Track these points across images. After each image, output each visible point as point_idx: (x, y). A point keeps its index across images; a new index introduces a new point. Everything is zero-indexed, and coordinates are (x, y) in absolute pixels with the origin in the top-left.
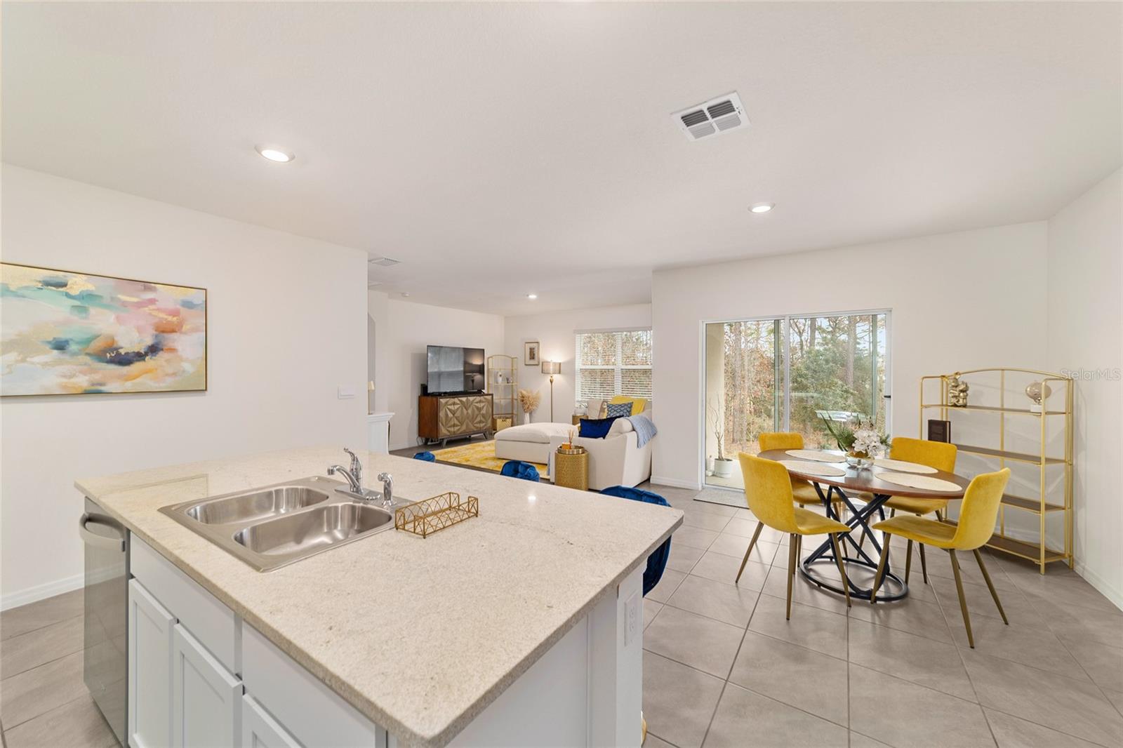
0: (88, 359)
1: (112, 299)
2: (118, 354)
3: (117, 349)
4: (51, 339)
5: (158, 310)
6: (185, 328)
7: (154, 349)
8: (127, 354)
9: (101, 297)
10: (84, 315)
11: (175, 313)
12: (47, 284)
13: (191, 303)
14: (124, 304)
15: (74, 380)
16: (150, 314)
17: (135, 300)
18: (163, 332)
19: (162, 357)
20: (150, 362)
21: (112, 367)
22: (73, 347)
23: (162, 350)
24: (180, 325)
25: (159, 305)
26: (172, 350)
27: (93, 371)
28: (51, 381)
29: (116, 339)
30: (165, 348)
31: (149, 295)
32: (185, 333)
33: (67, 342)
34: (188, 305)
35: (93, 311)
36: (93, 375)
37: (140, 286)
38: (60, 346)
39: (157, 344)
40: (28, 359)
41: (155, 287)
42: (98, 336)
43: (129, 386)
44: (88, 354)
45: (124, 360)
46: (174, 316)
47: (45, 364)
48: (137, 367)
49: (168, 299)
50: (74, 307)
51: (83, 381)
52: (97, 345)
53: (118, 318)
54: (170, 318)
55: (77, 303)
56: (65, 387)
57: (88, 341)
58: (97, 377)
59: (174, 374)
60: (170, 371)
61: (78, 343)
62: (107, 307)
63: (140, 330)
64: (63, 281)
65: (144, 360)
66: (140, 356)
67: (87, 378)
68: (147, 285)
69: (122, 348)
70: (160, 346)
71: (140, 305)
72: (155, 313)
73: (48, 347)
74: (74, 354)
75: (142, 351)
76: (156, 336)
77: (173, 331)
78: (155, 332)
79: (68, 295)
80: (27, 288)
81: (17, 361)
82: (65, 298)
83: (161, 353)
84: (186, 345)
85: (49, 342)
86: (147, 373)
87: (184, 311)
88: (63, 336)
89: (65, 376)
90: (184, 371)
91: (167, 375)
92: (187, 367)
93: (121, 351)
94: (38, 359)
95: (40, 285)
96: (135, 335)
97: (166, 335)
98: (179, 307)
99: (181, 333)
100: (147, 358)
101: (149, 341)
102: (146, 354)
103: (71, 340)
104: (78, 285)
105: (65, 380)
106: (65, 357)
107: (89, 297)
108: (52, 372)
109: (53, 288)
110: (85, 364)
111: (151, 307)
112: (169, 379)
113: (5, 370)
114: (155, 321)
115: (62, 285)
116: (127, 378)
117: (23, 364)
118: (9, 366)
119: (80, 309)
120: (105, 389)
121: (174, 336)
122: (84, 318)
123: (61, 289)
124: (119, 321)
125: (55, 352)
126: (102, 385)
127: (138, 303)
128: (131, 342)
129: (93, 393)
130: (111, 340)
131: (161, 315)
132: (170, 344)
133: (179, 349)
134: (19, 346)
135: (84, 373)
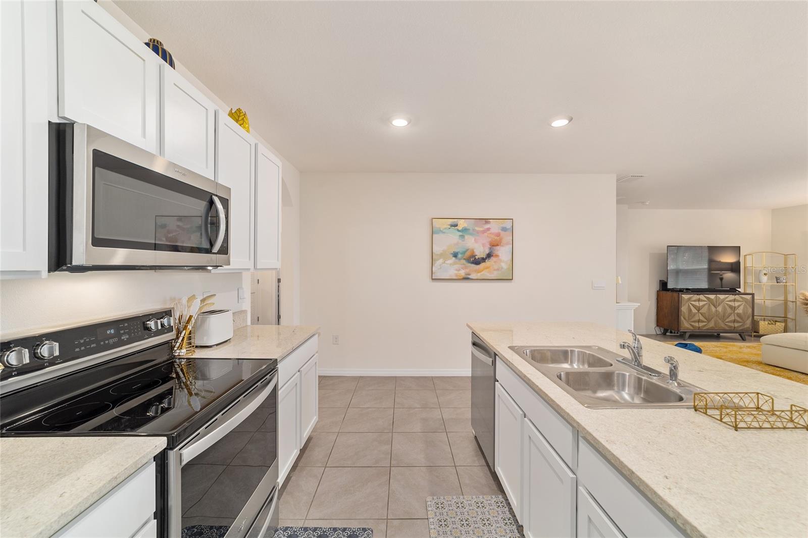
0: (464, 261)
1: (473, 230)
2: (475, 259)
3: (475, 256)
4: (452, 252)
5: (491, 233)
6: (503, 243)
7: (489, 256)
8: (479, 258)
9: (469, 229)
10: (463, 239)
11: (498, 235)
12: (452, 226)
13: (506, 228)
14: (478, 232)
15: (460, 272)
16: (488, 236)
17: (481, 229)
18: (493, 246)
19: (493, 259)
20: (488, 263)
21: (473, 265)
22: (460, 256)
24: (500, 241)
25: (491, 231)
26: (497, 256)
27: (466, 268)
28: (452, 272)
30: (494, 255)
31: (487, 226)
32: (503, 246)
33: (457, 253)
34: (504, 229)
35: (466, 237)
36: (466, 270)
37: (484, 221)
38: (455, 255)
39: (490, 252)
40: (446, 262)
41: (490, 221)
42: (467, 250)
43: (479, 276)
44: (464, 259)
45: (477, 262)
46: (498, 236)
47: (451, 264)
48: (483, 265)
49: (495, 227)
50: (460, 236)
51: (462, 273)
52: (468, 254)
53: (475, 240)
54: (496, 238)
55: (461, 234)
56: (456, 275)
57: (464, 253)
58: (467, 270)
59: (498, 270)
60: (496, 267)
61: (461, 254)
62: (471, 234)
63: (484, 245)
64: (455, 223)
65: (485, 262)
66: (483, 260)
67: (464, 271)
68: (487, 221)
69: (477, 255)
70: (492, 254)
71: (484, 232)
72: (490, 236)
73: (451, 256)
74: (460, 259)
75: (484, 257)
76: (490, 248)
77: (498, 245)
78: (489, 246)
79: (458, 230)
80: (446, 228)
81: (443, 263)
82: (457, 232)
83: (492, 257)
84: (503, 252)
85: (452, 254)
86: (486, 269)
87: (502, 233)
88: (456, 250)
89: (457, 270)
90: (502, 268)
91: (495, 270)
92: (504, 265)
93: (477, 257)
94: (449, 262)
95: (449, 227)
96: (482, 249)
97: (494, 247)
98: (500, 231)
99: (501, 246)
100: (486, 260)
101: (487, 251)
102: (486, 259)
103: (459, 252)
104: (462, 224)
105: (456, 272)
106: (457, 261)
107: (465, 230)
108: (452, 268)
109: (453, 227)
110: (464, 264)
111: (488, 232)
112: (495, 272)
113: (439, 267)
114: (490, 240)
115: (456, 225)
116: (478, 271)
117: (443, 264)
118: (440, 265)
119: (462, 237)
120: (470, 277)
121: (498, 248)
122: (463, 241)
123: (456, 228)
124: (476, 241)
125: (454, 258)
126: (469, 275)
127: (483, 231)
128: (480, 252)
129: (466, 279)
130: (473, 251)
131: (493, 236)
132: (496, 253)
133: (500, 255)
134: (443, 255)
135: (463, 268)
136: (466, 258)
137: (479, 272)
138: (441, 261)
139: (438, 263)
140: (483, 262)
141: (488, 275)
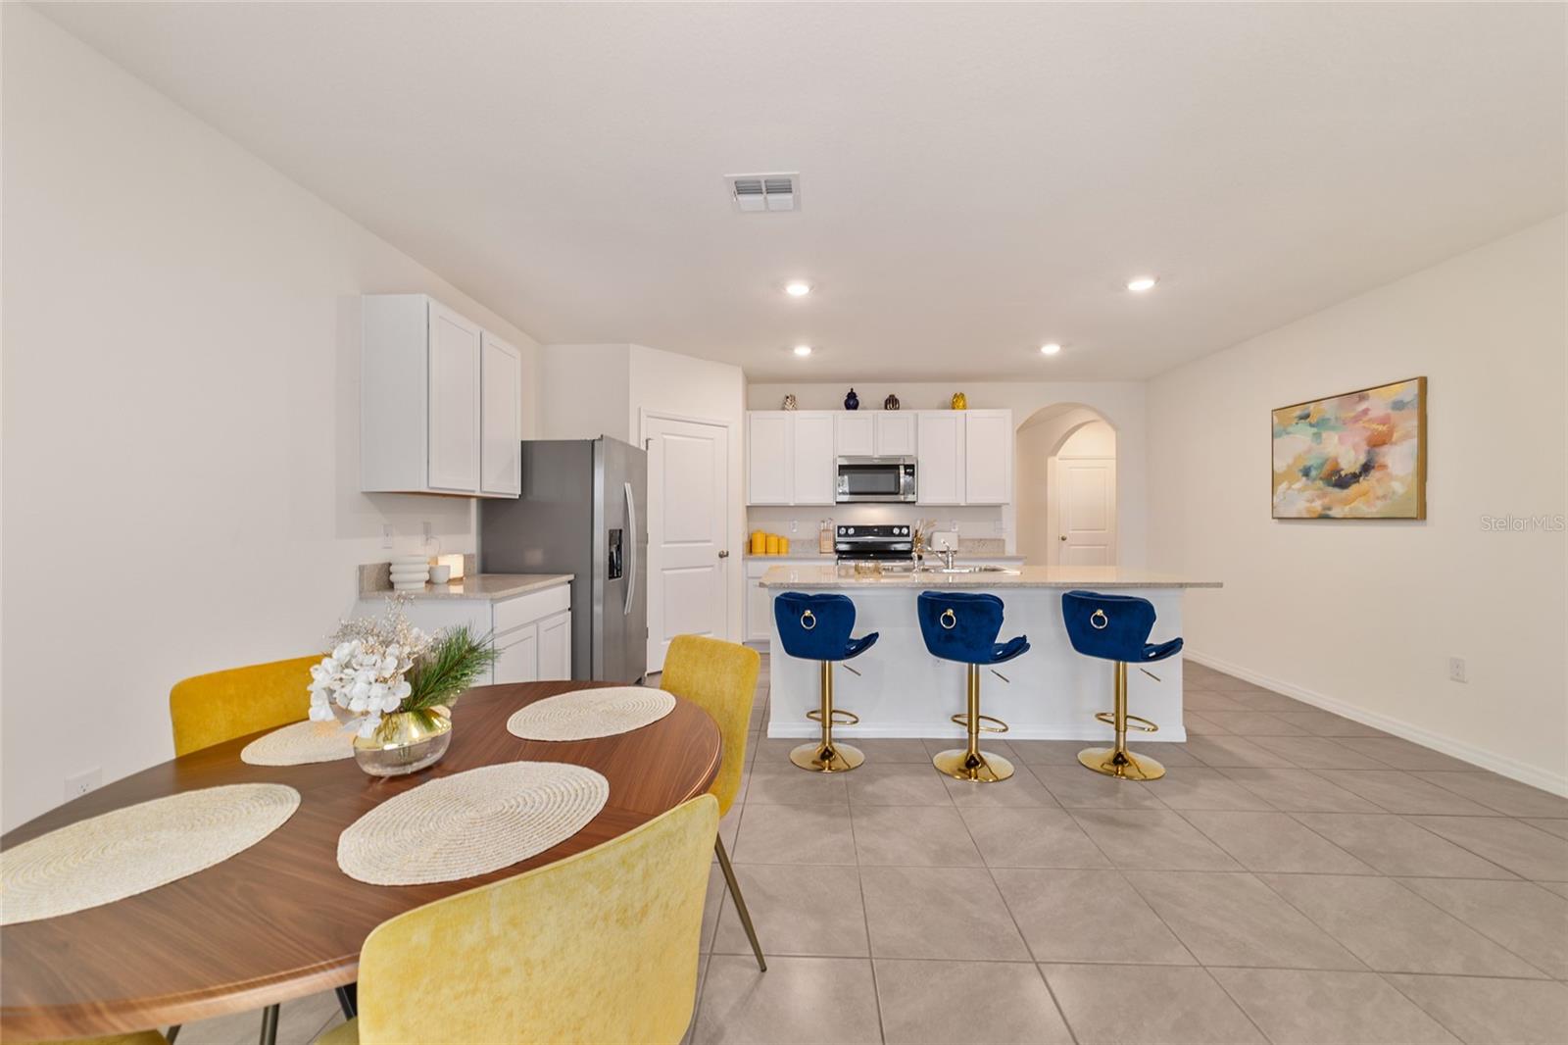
0: (1320, 483)
1: (1336, 418)
2: (1340, 476)
3: (1339, 471)
4: (1301, 468)
5: (1370, 420)
6: (1395, 436)
7: (1367, 468)
8: (1346, 475)
9: (1328, 420)
10: (1319, 441)
11: (1384, 420)
12: (1300, 418)
13: (1402, 401)
14: (1344, 422)
15: (1313, 504)
16: (1364, 427)
17: (1352, 414)
18: (1375, 446)
19: (1374, 475)
20: (1364, 484)
21: (1337, 490)
22: (1313, 473)
23: (1373, 467)
24: (1390, 433)
25: (1370, 414)
26: (1384, 467)
27: (1324, 495)
28: (1300, 505)
29: (1339, 460)
30: (1375, 465)
31: (1363, 406)
32: (1395, 444)
33: (1310, 468)
34: (1399, 405)
35: (1324, 435)
36: (1324, 500)
37: (1356, 397)
38: (1306, 473)
39: (1369, 461)
40: (1292, 486)
41: (1367, 395)
42: (1327, 460)
44: (1321, 478)
45: (1343, 482)
46: (1384, 425)
47: (1299, 490)
48: (1354, 488)
49: (1377, 405)
50: (1314, 434)
51: (1318, 505)
52: (1327, 468)
53: (1340, 439)
54: (1381, 428)
55: (1315, 430)
56: (1309, 511)
57: (1320, 466)
58: (1326, 501)
59: (1384, 497)
60: (1380, 492)
61: (1316, 468)
62: (1333, 428)
63: (1355, 447)
64: (1306, 412)
65: (1358, 481)
66: (1355, 477)
67: (1320, 502)
68: (1361, 395)
69: (1342, 470)
71: (1356, 419)
72: (1367, 425)
73: (1300, 474)
74: (1314, 480)
75: (1357, 472)
76: (1369, 452)
77: (1384, 443)
79: (1311, 425)
80: (1291, 425)
81: (1289, 489)
82: (1309, 428)
83: (1372, 472)
84: (1399, 460)
85: (1301, 470)
86: (1360, 496)
87: (1395, 415)
88: (1308, 464)
89: (1308, 501)
90: (1394, 493)
91: (1378, 498)
92: (1398, 487)
93: (1343, 473)
94: (1297, 486)
95: (1296, 421)
96: (1352, 455)
97: (1377, 450)
98: (1390, 411)
99: (1392, 444)
100: (1361, 479)
101: (1362, 459)
102: (1360, 475)
103: (1312, 466)
104: (1316, 412)
105: (1308, 505)
106: (1309, 483)
107: (1323, 423)
108: (1302, 497)
109: (1303, 421)
110: (1320, 489)
111: (1365, 419)
112: (1379, 504)
113: (1282, 497)
114: (1369, 433)
115: (1307, 416)
116: (1346, 502)
117: (1289, 491)
118: (1284, 493)
119: (1317, 436)
120: (1332, 513)
121: (1385, 449)
122: (1318, 444)
123: (1306, 420)
124: (1341, 441)
125: (1304, 479)
126: (1329, 509)
127: (1354, 417)
128: (1350, 462)
129: (1324, 517)
130: (1336, 460)
131: (1375, 426)
132: (1381, 460)
133: (1390, 465)
134: (1288, 475)
135: (1319, 497)
136: (1321, 475)
137: (1346, 505)
138: (1284, 485)
139: (1282, 487)
140: (1355, 482)
141: (1365, 510)
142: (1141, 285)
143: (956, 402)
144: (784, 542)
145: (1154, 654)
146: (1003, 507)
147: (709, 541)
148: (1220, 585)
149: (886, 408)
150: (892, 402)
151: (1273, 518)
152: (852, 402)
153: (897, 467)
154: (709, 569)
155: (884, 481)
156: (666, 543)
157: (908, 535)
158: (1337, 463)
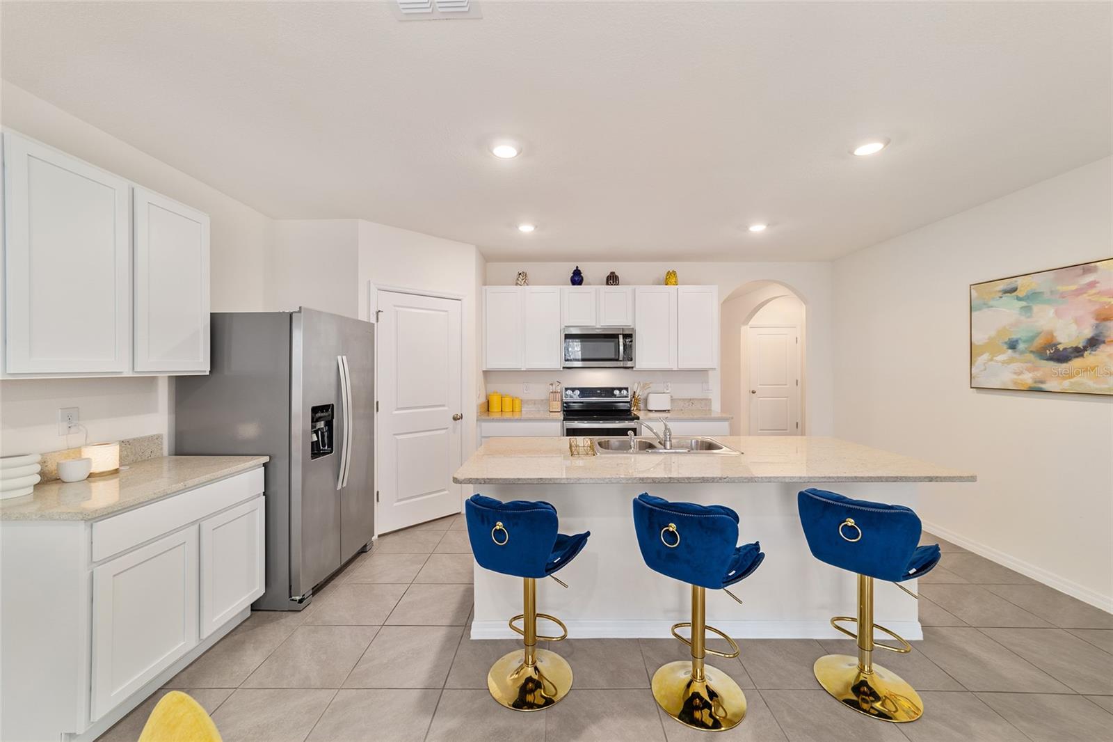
0: (1032, 357)
1: (1052, 292)
2: (1057, 350)
3: (1055, 345)
4: (1007, 340)
5: (1100, 293)
7: (1093, 343)
8: (1065, 349)
9: (1043, 293)
10: (1029, 314)
12: (1006, 292)
14: (1063, 296)
15: (1021, 377)
16: (1090, 301)
17: (1073, 287)
18: (1105, 319)
20: (1090, 358)
21: (1051, 363)
22: (1021, 346)
23: (1104, 342)
25: (1099, 287)
27: (1035, 369)
28: (1005, 377)
29: (1055, 334)
30: (1107, 340)
31: (1090, 278)
33: (1017, 341)
35: (1036, 308)
36: (1036, 373)
37: (1079, 270)
38: (1013, 345)
39: (1097, 335)
40: (995, 358)
41: (1096, 267)
42: (1040, 333)
43: (1066, 385)
44: (1031, 352)
45: (1061, 356)
47: (1004, 362)
48: (1076, 363)
50: (1022, 308)
51: (1028, 379)
52: (1039, 342)
53: (1056, 312)
55: (1024, 304)
56: (1015, 383)
57: (1031, 340)
58: (1039, 374)
61: (1025, 342)
62: (1047, 302)
63: (1078, 321)
64: (1013, 286)
65: (1082, 356)
66: (1078, 352)
67: (1031, 375)
68: (1086, 267)
69: (1060, 344)
70: (1101, 338)
71: (1079, 292)
72: (1094, 299)
73: (1005, 347)
74: (1022, 353)
75: (1081, 346)
76: (1096, 326)
78: (1095, 322)
79: (1019, 299)
80: (994, 299)
81: (990, 360)
82: (1016, 302)
83: (1102, 347)
85: (1006, 343)
88: (1014, 337)
89: (1015, 373)
93: (1059, 346)
94: (1001, 358)
95: (1000, 294)
96: (1073, 329)
97: (1108, 323)
100: (1086, 353)
101: (1088, 333)
102: (1085, 349)
103: (1020, 339)
104: (1025, 286)
105: (1015, 377)
106: (1016, 355)
107: (1033, 296)
108: (1006, 369)
109: (1009, 294)
110: (1029, 362)
111: (1092, 292)
112: (1111, 380)
113: (983, 368)
114: (1097, 307)
115: (1014, 290)
117: (990, 363)
118: (985, 364)
119: (1027, 309)
120: (1045, 387)
122: (1028, 317)
123: (1013, 294)
124: (1058, 314)
125: (1010, 351)
126: (1042, 382)
127: (1076, 290)
128: (1069, 334)
129: (1035, 390)
130: (1051, 334)
131: (1105, 299)
134: (991, 346)
135: (1029, 370)
136: (1034, 350)
137: (1064, 379)
138: (985, 356)
139: (981, 360)
140: (1077, 357)
141: (1090, 384)
142: (869, 149)
143: (670, 278)
144: (517, 402)
145: (914, 570)
146: (710, 373)
147: (443, 406)
148: (972, 479)
149: (607, 284)
150: (612, 279)
151: (971, 388)
152: (577, 278)
153: (615, 336)
154: (443, 432)
155: (606, 349)
156: (398, 409)
157: (627, 397)
158: (1052, 336)
